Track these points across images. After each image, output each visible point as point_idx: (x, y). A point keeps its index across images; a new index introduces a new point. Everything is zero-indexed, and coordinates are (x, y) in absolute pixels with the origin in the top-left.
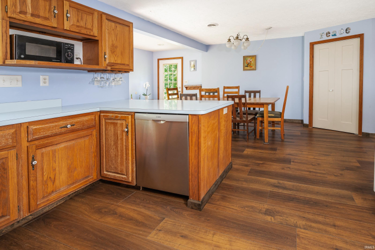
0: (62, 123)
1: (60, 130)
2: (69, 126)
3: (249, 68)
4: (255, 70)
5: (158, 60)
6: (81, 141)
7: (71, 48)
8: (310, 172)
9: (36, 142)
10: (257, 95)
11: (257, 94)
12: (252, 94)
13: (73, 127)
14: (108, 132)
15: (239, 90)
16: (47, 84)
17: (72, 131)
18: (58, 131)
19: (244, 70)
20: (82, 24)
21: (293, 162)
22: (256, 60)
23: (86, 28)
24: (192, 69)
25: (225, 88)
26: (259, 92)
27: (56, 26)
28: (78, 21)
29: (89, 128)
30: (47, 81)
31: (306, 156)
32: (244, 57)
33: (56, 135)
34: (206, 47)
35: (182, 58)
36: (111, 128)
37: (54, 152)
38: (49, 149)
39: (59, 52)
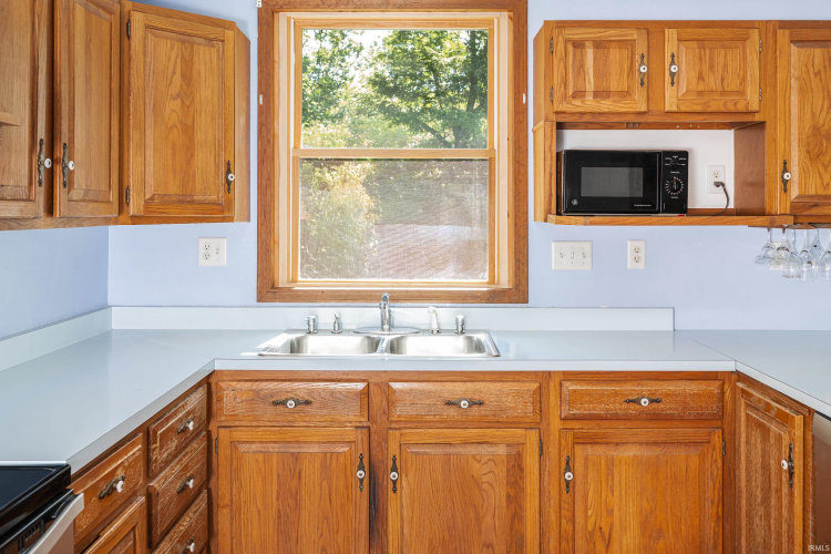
0: (629, 388)
1: (624, 406)
2: (645, 402)
6: (680, 454)
7: (678, 162)
9: (576, 425)
13: (655, 405)
14: (749, 447)
16: (641, 265)
17: (656, 417)
18: (618, 407)
20: (713, 82)
23: (723, 93)
27: (643, 109)
28: (701, 77)
29: (700, 419)
30: (642, 255)
33: (615, 418)
36: (757, 437)
37: (611, 462)
38: (600, 450)
39: (649, 181)
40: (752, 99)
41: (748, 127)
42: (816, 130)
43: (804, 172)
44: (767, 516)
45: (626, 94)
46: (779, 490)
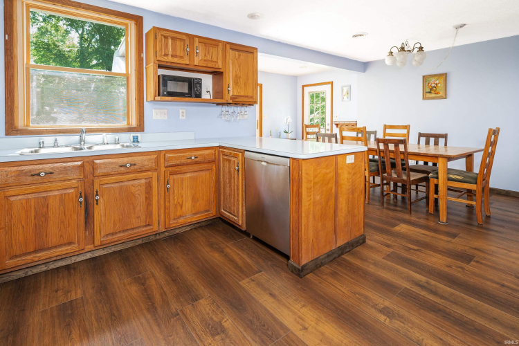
0: (188, 154)
1: (187, 160)
2: (193, 158)
3: (433, 95)
4: (446, 98)
5: (303, 86)
6: (203, 173)
7: (199, 82)
8: (503, 286)
9: (170, 169)
10: (441, 141)
11: (440, 139)
12: (432, 140)
13: (196, 159)
14: (224, 167)
15: (408, 132)
16: (184, 118)
17: (196, 163)
18: (184, 161)
19: (424, 98)
20: (209, 58)
21: (477, 262)
22: (446, 81)
23: (212, 61)
24: (345, 98)
25: (386, 127)
26: (445, 136)
27: (188, 63)
28: (205, 55)
29: (209, 162)
30: (184, 114)
31: (513, 260)
32: (424, 77)
33: (183, 165)
34: (364, 66)
35: (332, 83)
36: (226, 163)
37: (182, 180)
38: (179, 176)
39: (190, 88)
40: (220, 64)
41: (217, 74)
42: (236, 76)
43: (233, 88)
44: (230, 186)
45: (182, 57)
46: (234, 177)
